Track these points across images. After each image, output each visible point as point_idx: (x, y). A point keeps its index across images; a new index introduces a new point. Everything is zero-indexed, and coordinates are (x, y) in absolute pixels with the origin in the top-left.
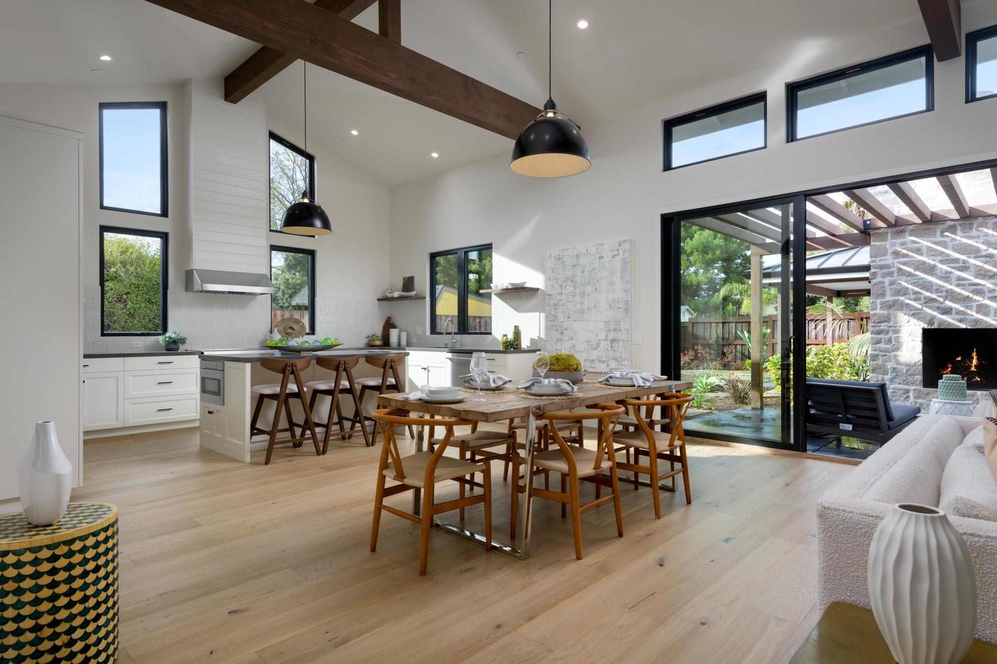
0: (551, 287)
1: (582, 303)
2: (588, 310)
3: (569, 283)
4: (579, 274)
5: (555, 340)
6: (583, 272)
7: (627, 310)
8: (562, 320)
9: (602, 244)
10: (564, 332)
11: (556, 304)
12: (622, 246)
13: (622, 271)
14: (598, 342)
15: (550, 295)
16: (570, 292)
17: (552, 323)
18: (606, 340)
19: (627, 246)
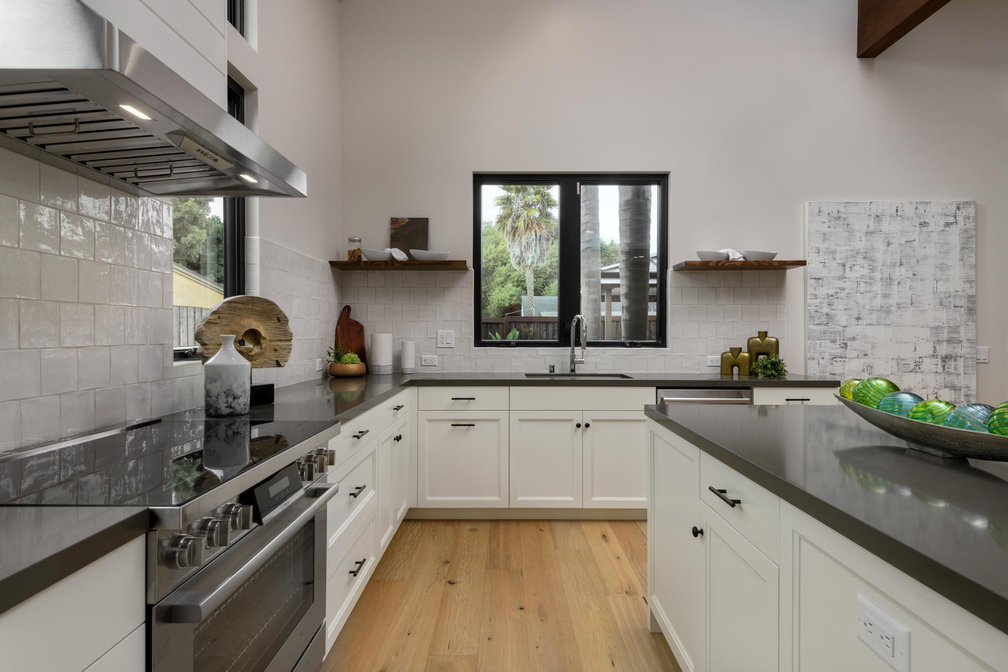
0: (821, 266)
1: (886, 296)
2: (898, 308)
3: (860, 261)
4: (882, 247)
5: (827, 357)
6: (889, 244)
7: (971, 311)
8: (844, 324)
9: (927, 203)
10: (849, 343)
11: (832, 296)
12: (961, 211)
13: (963, 248)
14: (918, 360)
15: (819, 279)
16: (862, 277)
17: (822, 328)
18: (934, 356)
19: (971, 211)
